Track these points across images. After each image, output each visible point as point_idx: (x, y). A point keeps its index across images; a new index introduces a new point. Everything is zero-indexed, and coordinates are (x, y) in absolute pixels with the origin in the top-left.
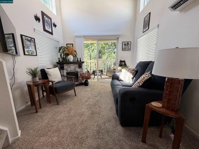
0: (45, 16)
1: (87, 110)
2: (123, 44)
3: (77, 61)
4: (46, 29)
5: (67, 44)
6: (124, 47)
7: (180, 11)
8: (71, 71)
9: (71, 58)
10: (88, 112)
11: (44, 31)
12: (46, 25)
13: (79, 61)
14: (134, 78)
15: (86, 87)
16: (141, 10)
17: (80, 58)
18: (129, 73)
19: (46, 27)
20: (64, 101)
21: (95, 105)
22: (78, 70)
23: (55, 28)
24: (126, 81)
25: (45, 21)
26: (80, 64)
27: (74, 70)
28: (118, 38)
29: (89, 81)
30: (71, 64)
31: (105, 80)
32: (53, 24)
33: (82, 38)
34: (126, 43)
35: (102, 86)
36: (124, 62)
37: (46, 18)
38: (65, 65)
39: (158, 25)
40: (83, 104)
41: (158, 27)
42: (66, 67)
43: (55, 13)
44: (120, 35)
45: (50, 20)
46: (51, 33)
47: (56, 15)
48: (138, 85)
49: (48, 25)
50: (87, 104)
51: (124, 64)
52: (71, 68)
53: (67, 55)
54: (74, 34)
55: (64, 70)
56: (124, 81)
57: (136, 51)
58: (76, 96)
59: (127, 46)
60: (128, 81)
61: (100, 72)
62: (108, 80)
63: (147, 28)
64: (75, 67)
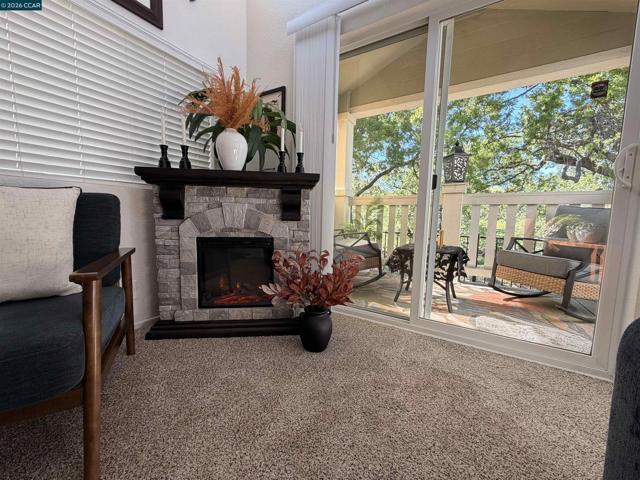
8: (231, 230)
17: (299, 155)
22: (275, 228)
27: (247, 227)
30: (231, 190)
55: (181, 219)
61: (446, 257)
64: (258, 207)
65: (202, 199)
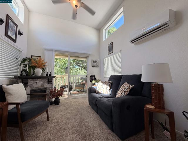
0: (10, 21)
1: (75, 136)
2: (93, 61)
3: (45, 75)
4: (9, 34)
5: (32, 56)
6: (93, 64)
7: (135, 44)
8: (38, 87)
9: (39, 71)
10: (77, 138)
11: (5, 35)
12: (10, 30)
13: (49, 75)
14: (111, 89)
15: (57, 106)
16: (104, 39)
17: (50, 72)
18: (106, 85)
19: (9, 32)
20: (32, 133)
21: (81, 126)
22: (47, 86)
23: (20, 36)
24: (104, 93)
25: (10, 26)
26: (50, 79)
27: (42, 86)
28: (88, 56)
29: (60, 98)
30: (38, 79)
31: (75, 95)
32: (18, 31)
33: (53, 52)
34: (95, 61)
35: (75, 102)
36: (94, 76)
37: (11, 23)
38: (29, 80)
39: (121, 51)
40: (65, 129)
41: (121, 52)
42: (30, 82)
43: (22, 21)
44: (90, 54)
45: (15, 26)
46: (15, 41)
47: (23, 24)
48: (125, 94)
49: (12, 30)
50: (70, 127)
51: (94, 78)
52: (38, 83)
53: (34, 67)
54: (44, 47)
55: (27, 86)
56: (102, 93)
57: (103, 68)
58: (48, 120)
59: (95, 63)
60: (107, 93)
62: (78, 95)
63: (112, 52)
64: (43, 82)
65: (31, 82)
